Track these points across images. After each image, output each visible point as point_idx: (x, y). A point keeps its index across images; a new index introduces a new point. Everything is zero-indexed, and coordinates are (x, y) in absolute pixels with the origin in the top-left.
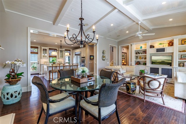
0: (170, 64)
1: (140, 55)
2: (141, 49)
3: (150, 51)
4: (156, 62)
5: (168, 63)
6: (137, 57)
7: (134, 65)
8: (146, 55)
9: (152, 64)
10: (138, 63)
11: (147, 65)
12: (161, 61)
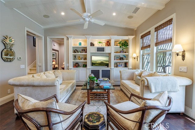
0: (107, 65)
1: (79, 53)
2: (80, 46)
3: (91, 50)
4: (96, 63)
5: (106, 64)
6: (75, 56)
7: (72, 68)
8: (86, 55)
9: (92, 65)
10: (76, 65)
11: (88, 67)
12: (100, 62)
